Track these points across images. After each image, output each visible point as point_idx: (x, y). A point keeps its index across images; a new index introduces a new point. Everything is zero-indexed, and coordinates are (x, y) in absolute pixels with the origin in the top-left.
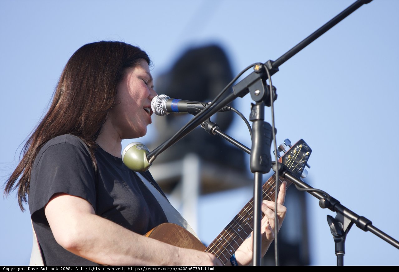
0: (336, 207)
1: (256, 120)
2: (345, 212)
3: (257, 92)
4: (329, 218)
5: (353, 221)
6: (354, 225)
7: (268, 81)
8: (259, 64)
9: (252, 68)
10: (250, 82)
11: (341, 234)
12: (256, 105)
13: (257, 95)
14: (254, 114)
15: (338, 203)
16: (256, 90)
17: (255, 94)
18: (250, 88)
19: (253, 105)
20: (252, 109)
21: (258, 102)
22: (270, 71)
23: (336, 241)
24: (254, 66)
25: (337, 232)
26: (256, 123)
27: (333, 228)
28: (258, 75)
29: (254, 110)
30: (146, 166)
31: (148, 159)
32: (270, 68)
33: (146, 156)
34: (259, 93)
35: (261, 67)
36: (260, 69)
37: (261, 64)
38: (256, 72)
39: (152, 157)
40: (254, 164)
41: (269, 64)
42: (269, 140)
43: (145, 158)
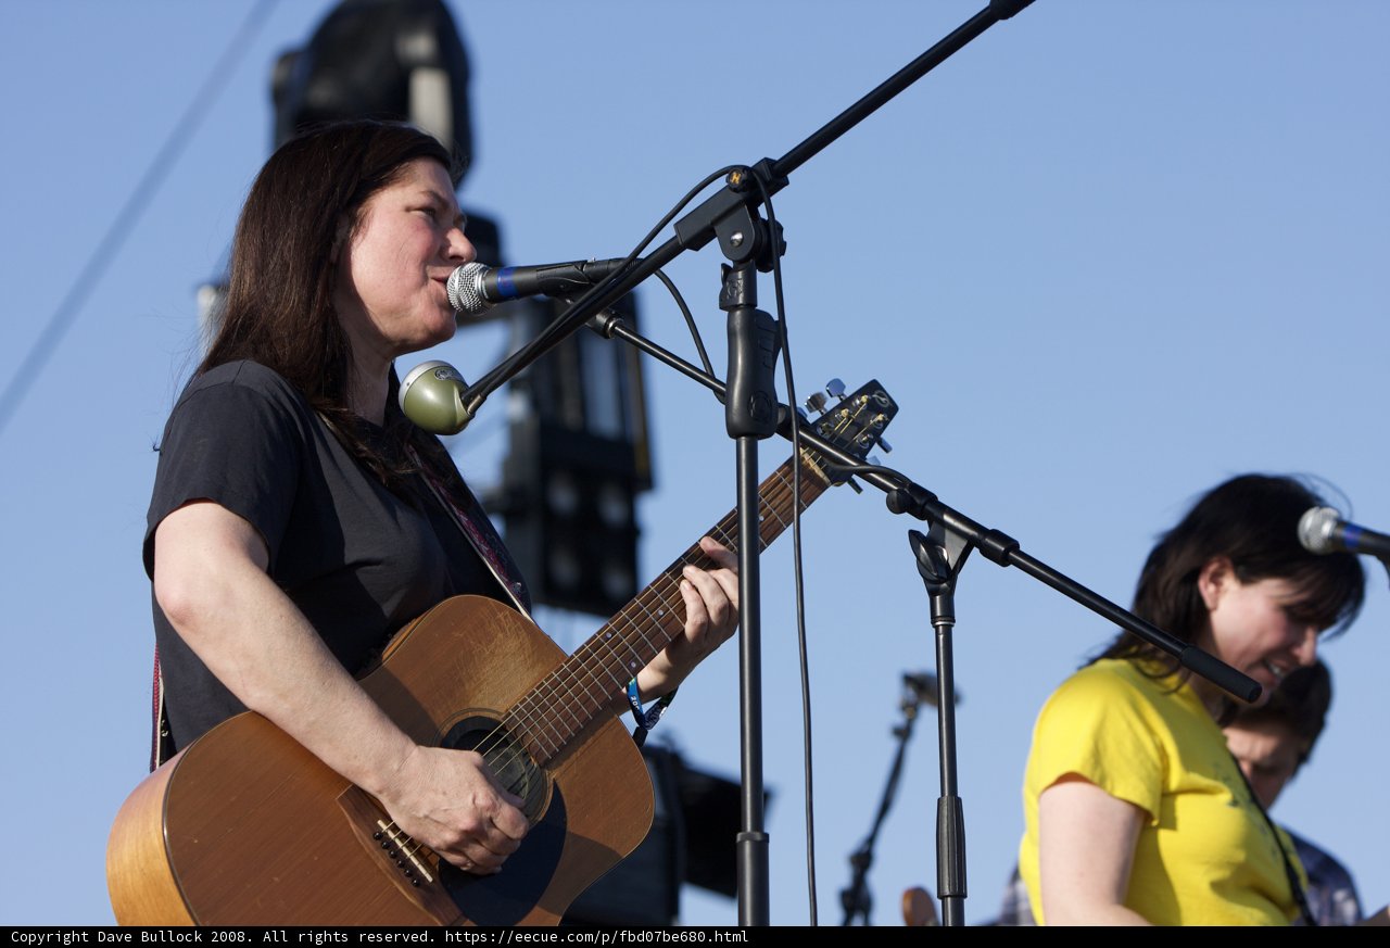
0: (928, 507)
1: (737, 307)
2: (947, 518)
3: (738, 237)
4: (914, 535)
5: (971, 543)
6: (975, 551)
7: (762, 211)
8: (740, 169)
9: (725, 177)
10: (717, 213)
11: (945, 576)
12: (736, 270)
13: (736, 244)
14: (732, 293)
15: (932, 498)
16: (734, 233)
17: (732, 242)
18: (717, 229)
19: (725, 267)
20: (724, 279)
21: (739, 263)
22: (766, 184)
23: (932, 594)
24: (728, 171)
25: (936, 571)
26: (738, 313)
27: (926, 561)
28: (736, 198)
29: (732, 282)
30: (459, 419)
31: (466, 404)
32: (768, 177)
33: (461, 395)
34: (742, 240)
35: (744, 176)
36: (743, 182)
37: (745, 169)
38: (731, 188)
39: (474, 397)
40: (736, 418)
41: (764, 168)
42: (771, 355)
43: (457, 401)
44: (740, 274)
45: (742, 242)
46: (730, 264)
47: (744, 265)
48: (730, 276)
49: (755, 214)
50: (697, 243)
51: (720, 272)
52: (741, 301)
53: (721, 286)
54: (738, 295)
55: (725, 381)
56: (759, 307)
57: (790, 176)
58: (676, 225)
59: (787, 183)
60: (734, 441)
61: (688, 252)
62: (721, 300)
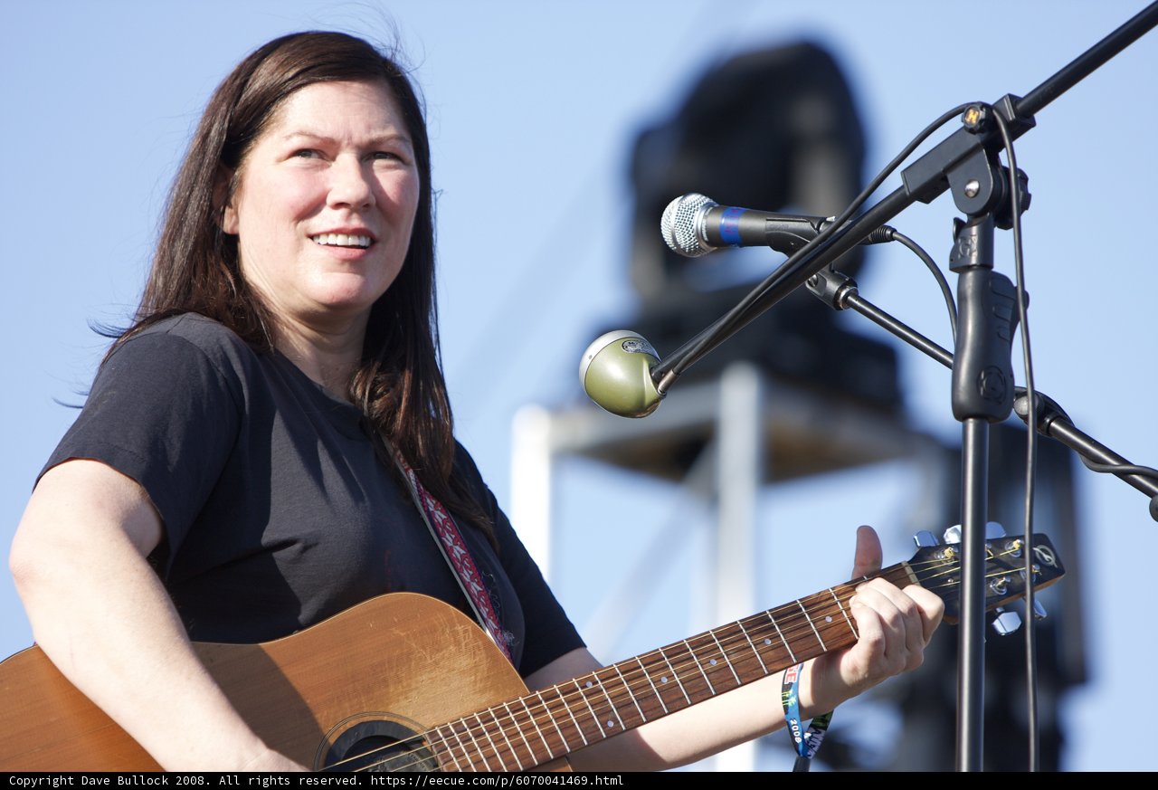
1: (969, 268)
3: (974, 186)
7: (1003, 157)
8: (978, 107)
9: (959, 116)
10: (951, 160)
12: (970, 224)
13: (971, 194)
14: (964, 251)
16: (970, 182)
17: (966, 193)
18: (950, 176)
19: (958, 222)
20: (957, 236)
21: (975, 217)
22: (1009, 125)
24: (962, 110)
26: (970, 275)
28: (975, 140)
29: (965, 239)
30: (648, 399)
31: (656, 381)
32: (1011, 116)
33: (651, 370)
34: (979, 190)
35: (982, 114)
36: (979, 122)
37: (984, 106)
38: (968, 129)
39: (666, 373)
40: (963, 396)
41: (1007, 105)
42: (1007, 326)
43: (647, 378)
44: (974, 230)
45: (978, 192)
46: (964, 218)
47: (979, 220)
48: (962, 234)
49: (994, 161)
50: (927, 193)
51: (952, 228)
52: (974, 261)
53: (953, 244)
54: (971, 254)
55: (952, 350)
56: (995, 269)
57: (1038, 116)
58: (904, 172)
59: (1033, 124)
60: (960, 424)
61: (917, 205)
62: (951, 260)
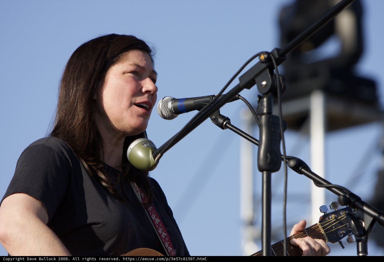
1: (263, 114)
3: (264, 83)
8: (265, 53)
9: (258, 57)
10: (256, 73)
12: (263, 97)
13: (264, 86)
14: (261, 107)
16: (263, 81)
17: (262, 85)
18: (256, 80)
20: (259, 101)
21: (265, 94)
22: (276, 60)
24: (259, 55)
26: (264, 117)
29: (262, 103)
30: (152, 164)
31: (154, 157)
32: (277, 56)
33: (153, 153)
35: (266, 56)
36: (265, 59)
37: (267, 53)
38: (261, 62)
39: (158, 154)
40: (262, 163)
41: (276, 52)
43: (151, 156)
44: (265, 99)
45: (266, 85)
46: (261, 95)
47: (267, 96)
48: (261, 100)
49: (272, 73)
50: (249, 85)
51: (257, 98)
52: (265, 111)
54: (264, 109)
58: (240, 78)
62: (258, 111)
